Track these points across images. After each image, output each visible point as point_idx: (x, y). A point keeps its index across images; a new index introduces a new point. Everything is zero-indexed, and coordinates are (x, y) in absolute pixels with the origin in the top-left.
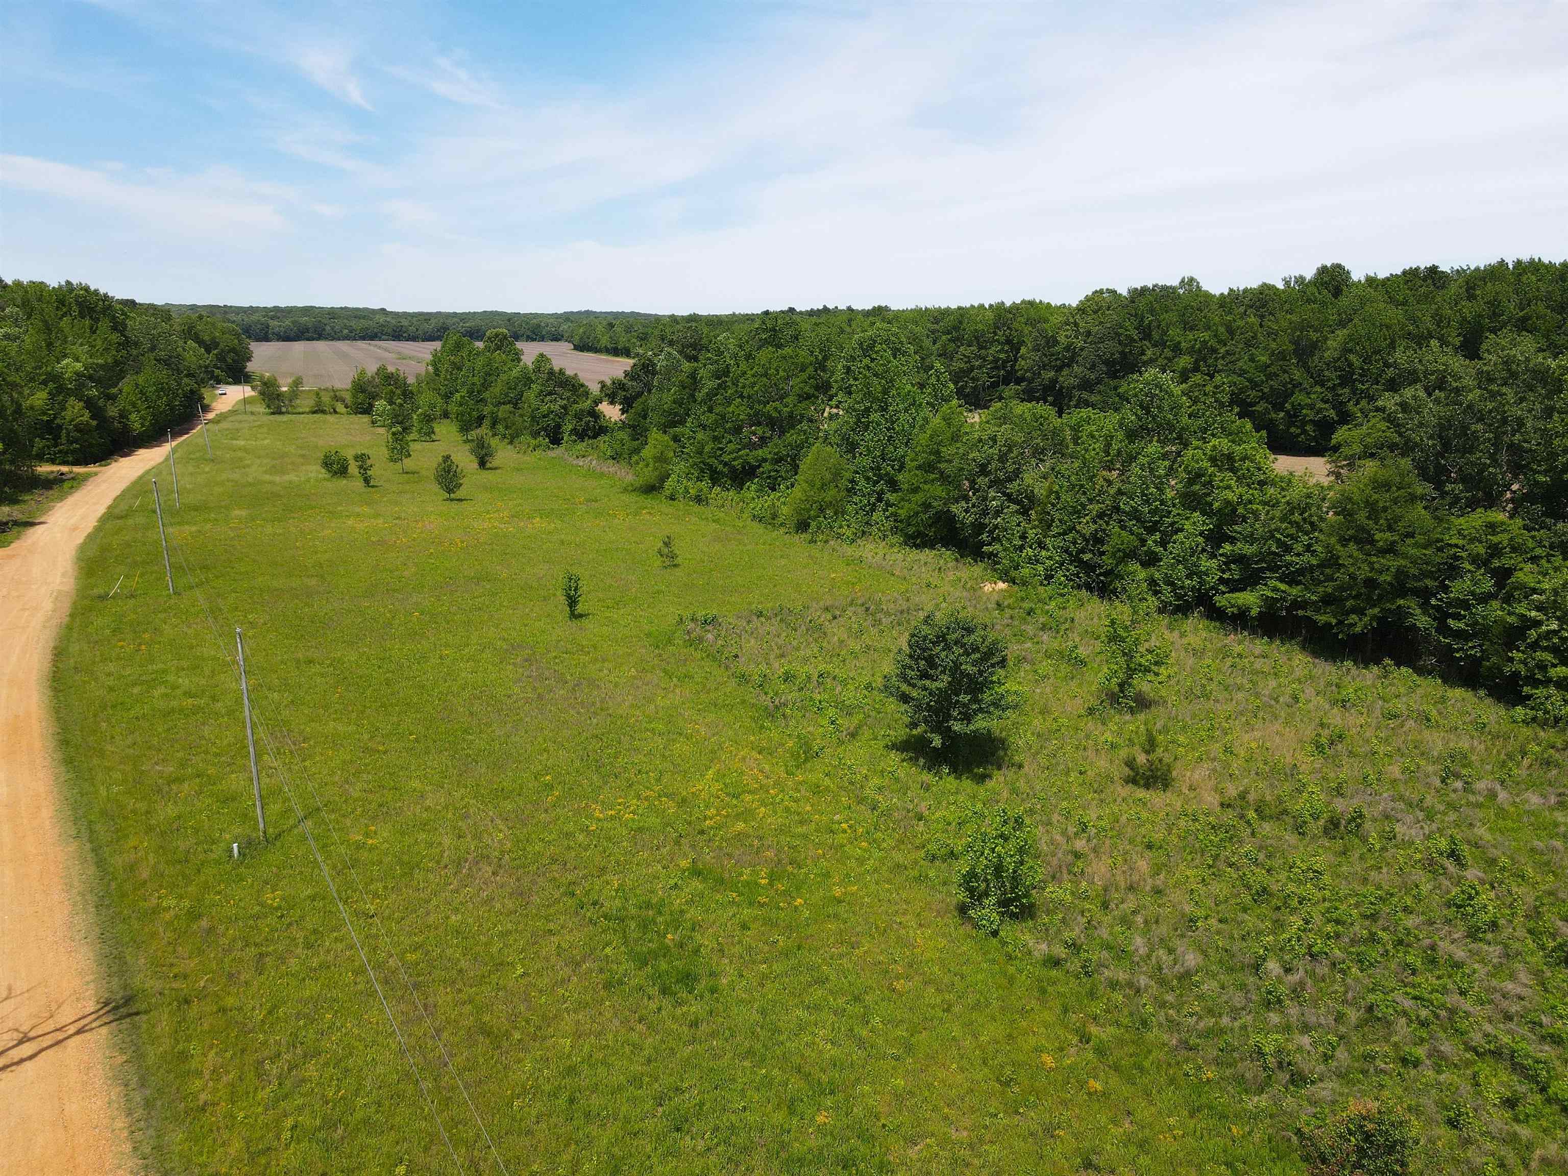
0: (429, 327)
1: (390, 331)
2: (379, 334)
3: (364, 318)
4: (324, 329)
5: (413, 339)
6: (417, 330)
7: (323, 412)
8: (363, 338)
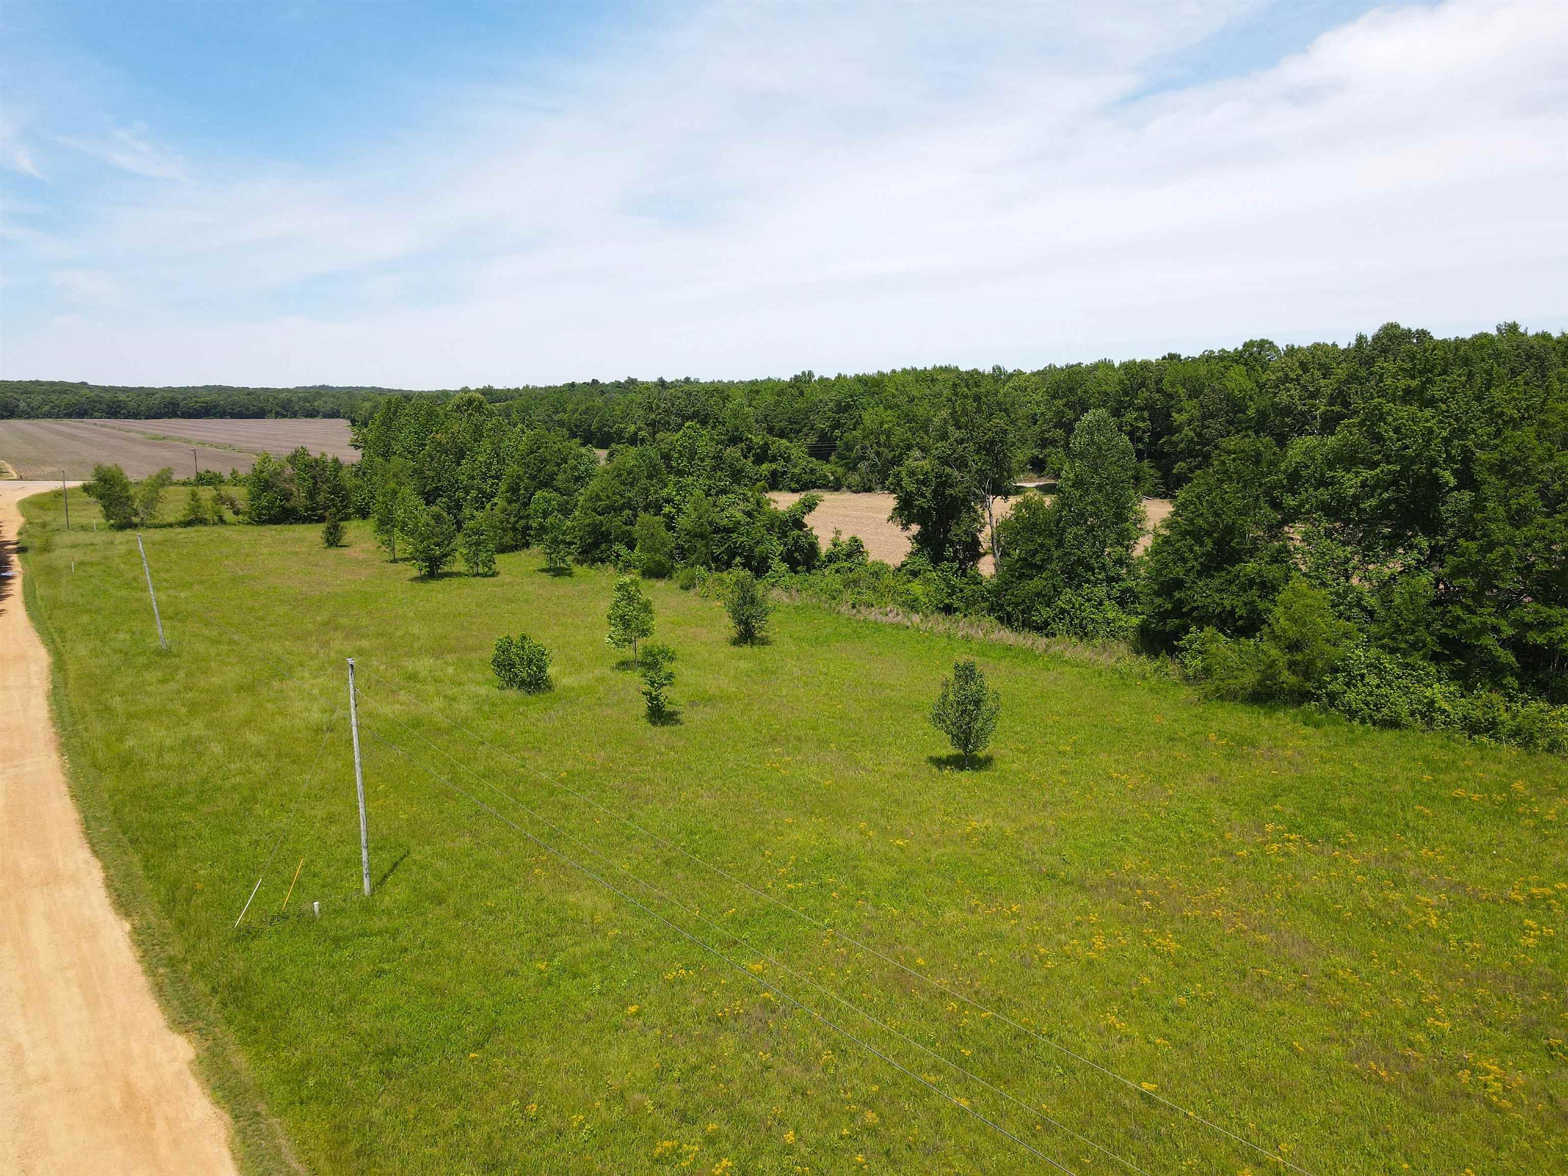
0: (154, 401)
1: (104, 407)
2: (90, 412)
3: (65, 392)
4: (17, 406)
5: (136, 416)
6: (139, 406)
7: (203, 522)
8: (69, 416)
